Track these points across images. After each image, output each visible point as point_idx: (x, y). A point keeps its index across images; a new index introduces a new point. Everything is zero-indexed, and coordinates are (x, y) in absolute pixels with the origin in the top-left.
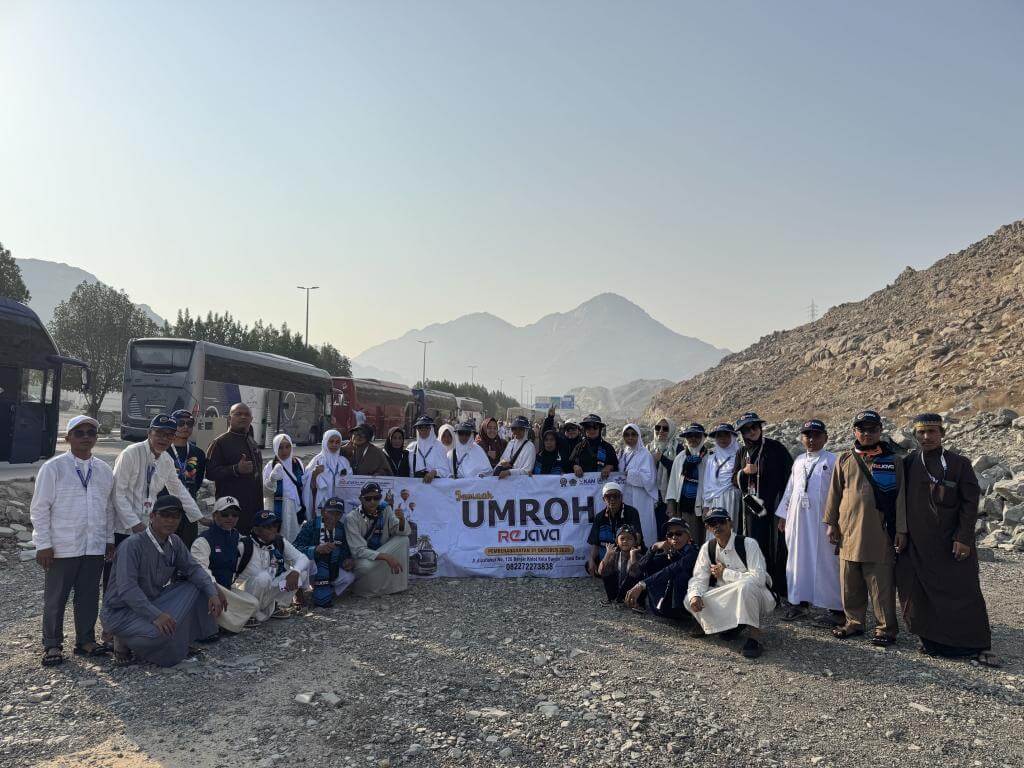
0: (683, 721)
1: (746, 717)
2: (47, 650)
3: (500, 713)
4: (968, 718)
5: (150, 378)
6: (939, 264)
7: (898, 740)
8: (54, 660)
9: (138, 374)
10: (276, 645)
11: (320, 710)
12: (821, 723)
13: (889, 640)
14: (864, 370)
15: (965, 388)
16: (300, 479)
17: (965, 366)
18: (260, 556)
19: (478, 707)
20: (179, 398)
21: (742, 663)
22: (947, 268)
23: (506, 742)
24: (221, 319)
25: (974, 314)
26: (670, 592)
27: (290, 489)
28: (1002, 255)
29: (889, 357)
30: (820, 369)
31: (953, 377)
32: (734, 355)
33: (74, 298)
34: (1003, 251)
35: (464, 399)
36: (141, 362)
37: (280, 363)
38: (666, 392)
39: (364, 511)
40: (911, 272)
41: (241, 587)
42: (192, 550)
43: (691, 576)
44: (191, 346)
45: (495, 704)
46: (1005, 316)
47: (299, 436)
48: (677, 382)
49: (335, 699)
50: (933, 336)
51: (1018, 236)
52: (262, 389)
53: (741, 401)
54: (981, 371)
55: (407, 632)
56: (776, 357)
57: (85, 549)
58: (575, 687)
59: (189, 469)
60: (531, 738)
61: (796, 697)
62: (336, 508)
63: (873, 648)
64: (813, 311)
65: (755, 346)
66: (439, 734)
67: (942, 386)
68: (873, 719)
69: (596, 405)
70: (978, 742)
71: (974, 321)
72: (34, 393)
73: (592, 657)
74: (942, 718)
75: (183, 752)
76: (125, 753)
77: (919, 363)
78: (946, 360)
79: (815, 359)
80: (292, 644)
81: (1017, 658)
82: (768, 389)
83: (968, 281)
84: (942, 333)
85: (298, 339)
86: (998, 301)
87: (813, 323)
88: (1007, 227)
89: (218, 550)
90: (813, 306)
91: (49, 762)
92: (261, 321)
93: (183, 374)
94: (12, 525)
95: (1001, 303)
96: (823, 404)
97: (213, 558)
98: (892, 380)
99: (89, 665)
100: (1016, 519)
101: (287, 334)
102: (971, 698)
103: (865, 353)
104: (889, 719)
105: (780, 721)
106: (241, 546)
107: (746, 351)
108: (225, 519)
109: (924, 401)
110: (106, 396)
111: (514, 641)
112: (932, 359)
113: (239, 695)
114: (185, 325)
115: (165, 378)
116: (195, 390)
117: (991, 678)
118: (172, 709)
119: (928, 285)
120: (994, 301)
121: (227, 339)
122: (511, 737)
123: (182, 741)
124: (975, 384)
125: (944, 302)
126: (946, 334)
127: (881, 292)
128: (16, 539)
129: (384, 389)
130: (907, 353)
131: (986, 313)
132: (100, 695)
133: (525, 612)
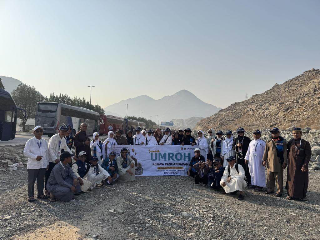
0: (225, 217)
1: (243, 216)
2: (29, 197)
3: (171, 215)
4: (306, 217)
5: (44, 114)
6: (286, 82)
7: (287, 223)
8: (32, 200)
9: (40, 113)
10: (98, 196)
11: (117, 214)
12: (265, 218)
13: (280, 195)
14: (263, 115)
15: (293, 121)
16: (101, 146)
17: (293, 114)
18: (92, 169)
19: (164, 214)
20: (53, 121)
21: (239, 202)
22: (288, 84)
23: (175, 223)
24: (64, 96)
25: (296, 98)
26: (216, 181)
27: (98, 149)
28: (305, 80)
29: (270, 111)
30: (249, 114)
31: (290, 117)
32: (223, 110)
33: (18, 89)
34: (305, 79)
35: (140, 122)
36: (41, 110)
37: (84, 110)
38: (202, 121)
39: (122, 156)
40: (277, 85)
41: (86, 179)
42: (72, 167)
43: (222, 176)
44: (57, 105)
45: (169, 213)
46: (306, 99)
47: (89, 133)
48: (205, 118)
49: (121, 211)
50: (284, 105)
51: (310, 74)
52: (78, 118)
53: (225, 124)
54: (298, 116)
55: (137, 192)
56: (236, 110)
57: (41, 167)
58: (191, 208)
59: (70, 143)
60: (181, 222)
61: (256, 211)
62: (113, 155)
63: (276, 197)
64: (247, 96)
65: (229, 107)
66: (154, 221)
67: (287, 120)
68: (279, 217)
69: (180, 124)
70: (310, 223)
71: (296, 100)
72: (9, 119)
73: (194, 200)
74: (299, 217)
75: (80, 226)
76: (62, 226)
77: (280, 113)
78: (288, 112)
79: (248, 111)
80: (103, 196)
81: (318, 200)
82: (233, 120)
83: (294, 88)
84: (286, 104)
85: (88, 103)
86: (304, 94)
87: (247, 100)
88: (306, 72)
89: (80, 168)
90: (247, 95)
91: (40, 229)
92: (76, 97)
93: (55, 113)
94: (6, 160)
95: (304, 95)
96: (250, 125)
97: (78, 169)
98: (271, 118)
99: (43, 202)
100: (313, 160)
101: (84, 101)
102: (307, 211)
103: (263, 110)
104: (284, 217)
105: (253, 218)
106: (86, 166)
107: (226, 108)
108: (82, 158)
109: (281, 125)
110: (28, 120)
111: (170, 195)
112: (284, 112)
113: (92, 210)
114: (53, 98)
115: (49, 115)
116: (58, 119)
117: (311, 206)
118: (72, 214)
119: (282, 89)
120: (302, 94)
121: (66, 102)
122: (175, 222)
123: (78, 223)
124: (296, 119)
125: (287, 94)
126: (288, 104)
127: (268, 91)
128: (8, 164)
129: (116, 119)
130: (276, 110)
131: (300, 98)
132: (49, 211)
133: (171, 186)
